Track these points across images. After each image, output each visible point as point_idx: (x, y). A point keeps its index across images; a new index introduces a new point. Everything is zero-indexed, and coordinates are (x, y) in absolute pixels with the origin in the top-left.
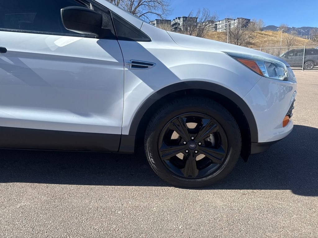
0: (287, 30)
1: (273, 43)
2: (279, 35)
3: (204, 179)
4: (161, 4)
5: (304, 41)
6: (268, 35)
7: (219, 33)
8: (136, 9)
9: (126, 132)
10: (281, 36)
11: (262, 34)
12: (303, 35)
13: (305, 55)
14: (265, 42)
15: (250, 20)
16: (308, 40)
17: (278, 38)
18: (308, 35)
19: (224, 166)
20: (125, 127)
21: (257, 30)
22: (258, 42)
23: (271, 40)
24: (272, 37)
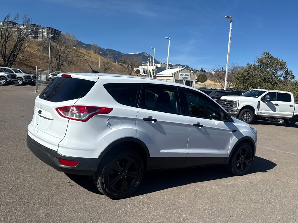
2: (93, 55)
5: (116, 65)
9: (228, 156)
17: (92, 58)
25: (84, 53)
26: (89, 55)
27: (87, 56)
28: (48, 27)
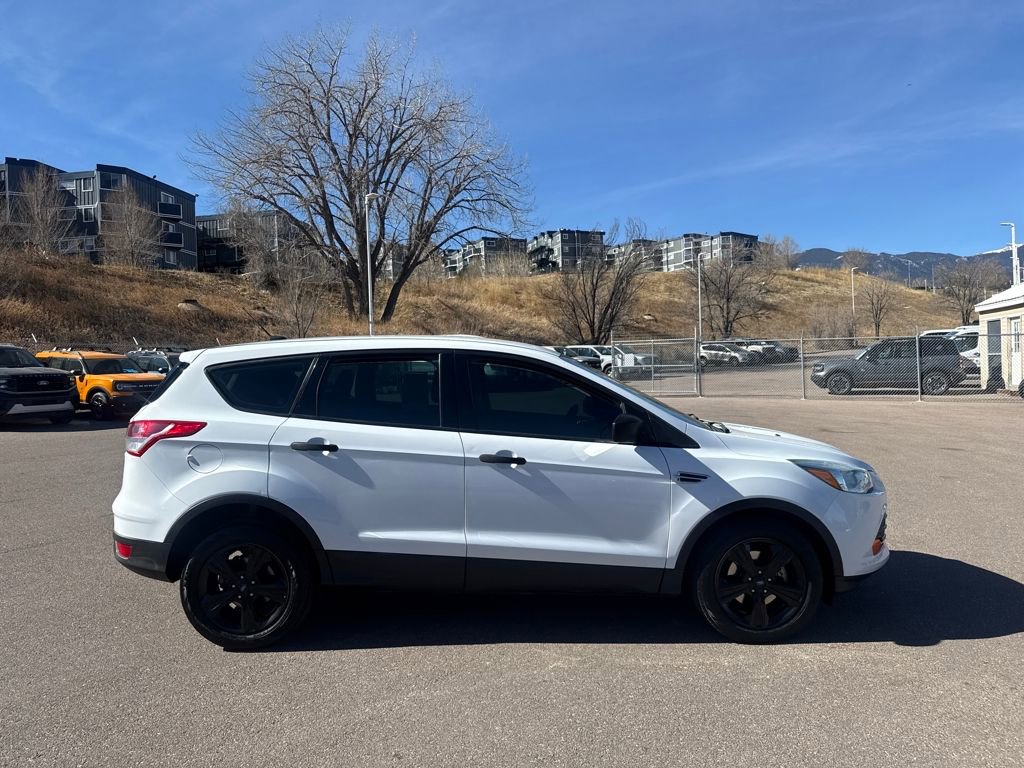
0: (868, 264)
1: (830, 305)
2: (846, 280)
3: (778, 629)
4: (508, 205)
5: (920, 296)
6: (813, 281)
7: (669, 278)
8: (437, 217)
9: (672, 566)
10: (852, 283)
11: (797, 278)
12: (914, 277)
13: (921, 356)
14: (808, 300)
15: (756, 238)
16: (930, 294)
17: (842, 289)
18: (928, 275)
19: (803, 610)
20: (671, 558)
21: (780, 268)
22: (787, 302)
23: (823, 296)
24: (826, 287)
25: (819, 279)
26: (834, 281)
27: (827, 284)
28: (722, 234)
